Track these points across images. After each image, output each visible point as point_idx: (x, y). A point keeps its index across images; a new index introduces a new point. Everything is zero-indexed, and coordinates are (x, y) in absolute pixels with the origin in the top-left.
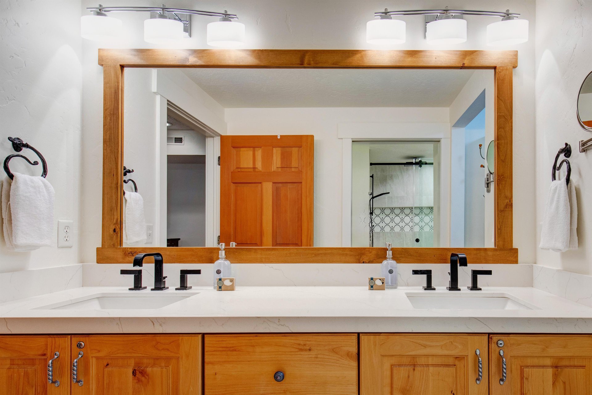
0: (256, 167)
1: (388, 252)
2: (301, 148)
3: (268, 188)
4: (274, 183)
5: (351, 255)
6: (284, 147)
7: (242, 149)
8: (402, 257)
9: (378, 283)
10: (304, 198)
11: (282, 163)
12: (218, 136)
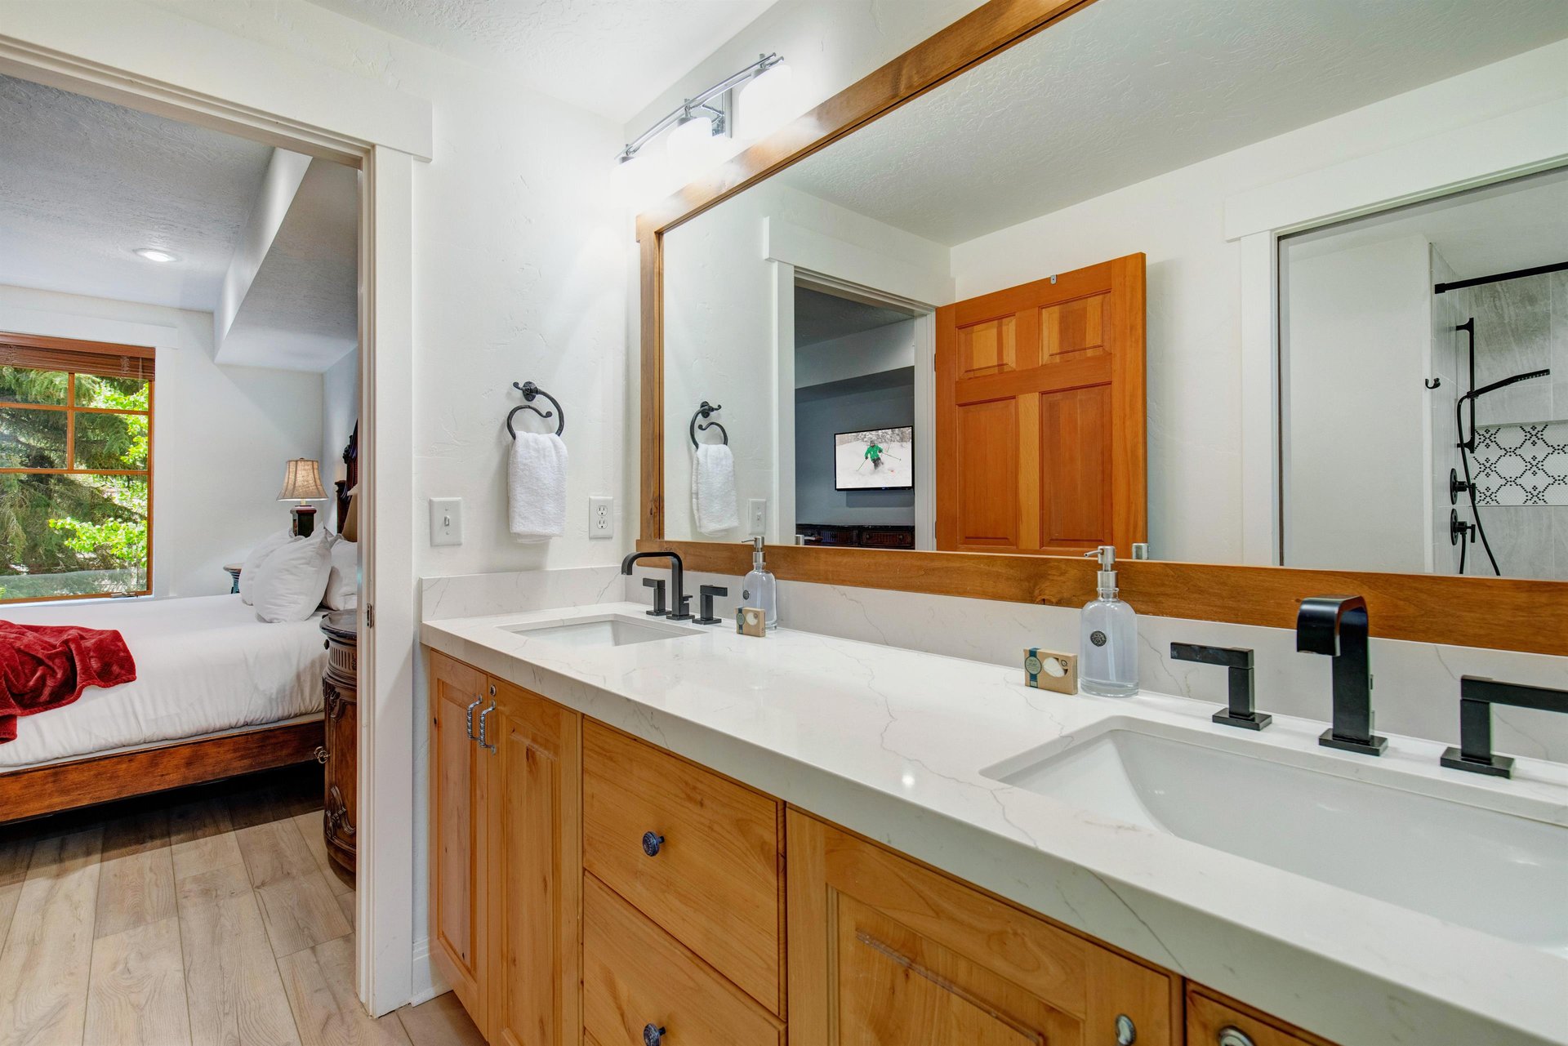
0: (1005, 362)
1: (1102, 574)
2: (1109, 294)
3: (1029, 406)
4: (1043, 393)
5: (1010, 579)
6: (1067, 302)
7: (976, 328)
8: (1167, 595)
9: (1053, 668)
10: (1116, 421)
11: (1062, 341)
12: (931, 310)
